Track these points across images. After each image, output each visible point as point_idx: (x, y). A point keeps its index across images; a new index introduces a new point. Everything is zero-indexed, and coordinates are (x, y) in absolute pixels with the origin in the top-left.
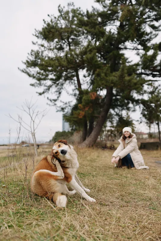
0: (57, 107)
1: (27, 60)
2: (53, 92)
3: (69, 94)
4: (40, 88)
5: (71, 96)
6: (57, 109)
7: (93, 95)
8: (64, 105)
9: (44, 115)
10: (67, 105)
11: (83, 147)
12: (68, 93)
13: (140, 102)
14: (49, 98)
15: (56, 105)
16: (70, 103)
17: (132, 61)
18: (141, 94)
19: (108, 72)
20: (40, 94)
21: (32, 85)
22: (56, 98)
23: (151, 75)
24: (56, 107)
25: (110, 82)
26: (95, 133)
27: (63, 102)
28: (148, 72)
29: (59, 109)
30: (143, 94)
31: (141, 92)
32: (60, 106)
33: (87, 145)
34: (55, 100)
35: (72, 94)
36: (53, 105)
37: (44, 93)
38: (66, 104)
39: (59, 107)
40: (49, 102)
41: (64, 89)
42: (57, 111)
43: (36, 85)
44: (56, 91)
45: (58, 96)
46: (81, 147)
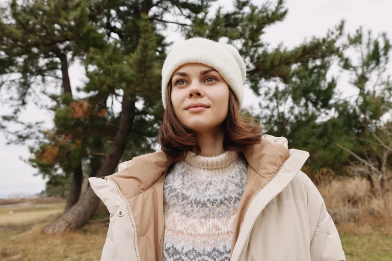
0: (10, 132)
2: (4, 100)
3: (39, 106)
6: (7, 137)
8: (25, 129)
10: (32, 130)
11: (57, 230)
12: (36, 103)
15: (5, 129)
16: (40, 125)
17: (172, 43)
19: (116, 56)
22: (9, 112)
24: (6, 133)
27: (23, 123)
29: (14, 138)
32: (17, 132)
33: (70, 224)
35: (46, 106)
38: (30, 127)
39: (13, 134)
41: (33, 95)
42: (8, 143)
44: (11, 98)
45: (16, 108)
46: (53, 229)
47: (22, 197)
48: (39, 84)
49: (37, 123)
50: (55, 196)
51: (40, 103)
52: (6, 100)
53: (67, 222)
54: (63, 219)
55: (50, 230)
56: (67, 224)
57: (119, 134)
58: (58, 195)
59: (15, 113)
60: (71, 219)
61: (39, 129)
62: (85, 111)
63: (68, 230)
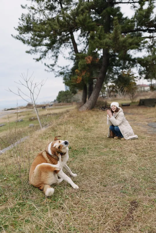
0: (56, 72)
1: (19, 25)
2: (50, 57)
3: (66, 58)
4: (36, 54)
5: (68, 60)
6: (55, 74)
7: (88, 60)
8: (62, 70)
9: (42, 85)
10: (65, 70)
11: (83, 110)
12: (65, 57)
13: (136, 61)
14: (46, 64)
15: (54, 71)
16: (68, 67)
18: (139, 49)
19: (101, 33)
20: (38, 60)
21: (28, 52)
22: (53, 63)
23: (148, 31)
24: (54, 72)
25: (104, 44)
26: (94, 96)
27: (61, 67)
28: (144, 28)
29: (58, 74)
30: (141, 50)
31: (139, 48)
32: (58, 71)
33: (87, 108)
34: (53, 65)
35: (69, 58)
36: (51, 71)
37: (40, 58)
38: (64, 68)
39: (57, 72)
40: (47, 68)
41: (60, 53)
42: (56, 77)
43: (31, 51)
44: (53, 56)
45: (55, 60)
46: (82, 110)
47: (47, 103)
48: (63, 47)
49: (66, 66)
50: (63, 102)
51: (66, 57)
52: (51, 57)
53: (86, 107)
54: (84, 106)
55: (81, 110)
56: (86, 108)
57: (103, 68)
58: (65, 101)
59: (55, 63)
60: (87, 106)
61: (67, 69)
62: (91, 60)
63: (87, 110)
